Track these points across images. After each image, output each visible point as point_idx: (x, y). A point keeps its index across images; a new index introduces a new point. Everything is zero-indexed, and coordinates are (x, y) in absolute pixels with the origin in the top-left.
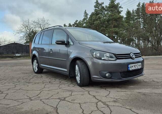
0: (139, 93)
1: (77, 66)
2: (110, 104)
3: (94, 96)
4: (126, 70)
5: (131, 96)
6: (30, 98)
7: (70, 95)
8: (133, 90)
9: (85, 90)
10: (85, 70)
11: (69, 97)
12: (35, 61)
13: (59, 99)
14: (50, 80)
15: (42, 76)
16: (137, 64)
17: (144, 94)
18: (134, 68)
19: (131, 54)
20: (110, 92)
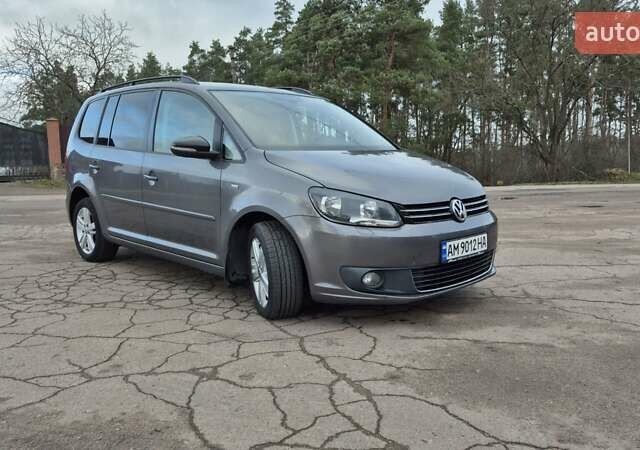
0: (476, 341)
1: (255, 244)
2: (376, 388)
3: (322, 359)
4: (434, 261)
5: (449, 355)
6: (83, 372)
7: (233, 355)
8: (455, 332)
9: (285, 332)
10: (287, 262)
11: (232, 366)
12: (85, 212)
13: (194, 371)
14: (149, 291)
15: (115, 275)
16: (472, 238)
17: (491, 348)
18: (460, 254)
19: (455, 201)
20: (375, 340)
